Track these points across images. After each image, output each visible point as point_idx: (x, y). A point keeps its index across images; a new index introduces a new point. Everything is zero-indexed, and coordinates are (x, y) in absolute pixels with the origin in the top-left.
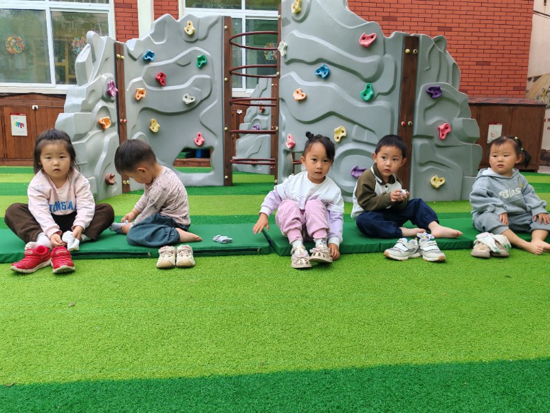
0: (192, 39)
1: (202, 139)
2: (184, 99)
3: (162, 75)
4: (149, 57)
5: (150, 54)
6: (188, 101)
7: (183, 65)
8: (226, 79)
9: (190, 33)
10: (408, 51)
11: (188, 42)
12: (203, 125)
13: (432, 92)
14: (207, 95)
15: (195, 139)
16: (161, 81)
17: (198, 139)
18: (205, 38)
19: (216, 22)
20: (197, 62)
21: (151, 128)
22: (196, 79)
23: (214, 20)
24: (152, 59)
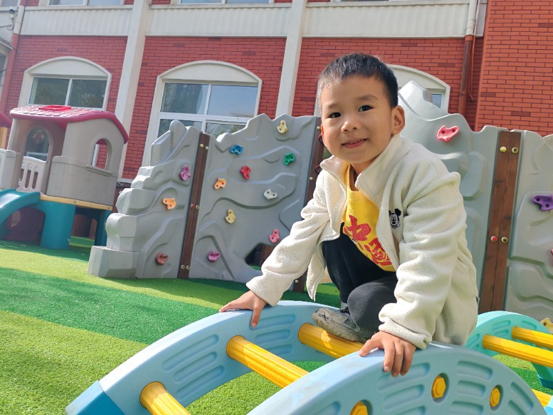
0: (284, 138)
1: (278, 237)
2: (266, 194)
3: (247, 169)
4: (236, 151)
5: (238, 148)
6: (270, 196)
7: (271, 162)
8: (311, 178)
9: (282, 131)
10: (503, 149)
11: (279, 140)
12: (282, 222)
13: (540, 202)
14: (289, 193)
15: (271, 236)
16: (245, 175)
17: (274, 236)
18: (296, 138)
19: (309, 123)
20: (285, 160)
21: (227, 218)
22: (282, 176)
23: (308, 121)
24: (239, 153)
